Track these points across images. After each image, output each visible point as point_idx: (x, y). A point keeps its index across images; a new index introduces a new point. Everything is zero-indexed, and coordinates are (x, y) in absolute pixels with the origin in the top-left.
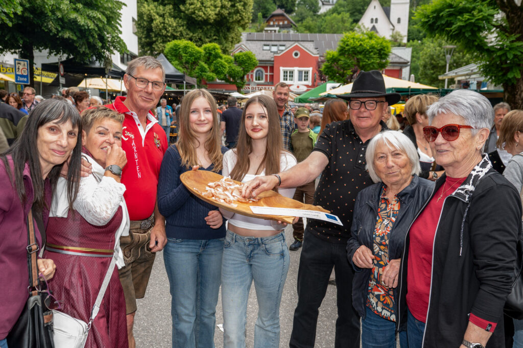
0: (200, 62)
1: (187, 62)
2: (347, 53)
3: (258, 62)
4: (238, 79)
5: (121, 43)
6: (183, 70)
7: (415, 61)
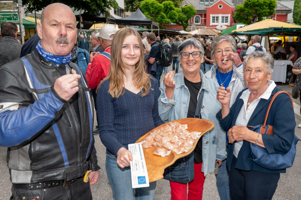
0: (161, 12)
1: (153, 13)
2: (249, 6)
3: (196, 11)
4: (184, 22)
5: (115, 3)
6: (151, 17)
7: (296, 9)
